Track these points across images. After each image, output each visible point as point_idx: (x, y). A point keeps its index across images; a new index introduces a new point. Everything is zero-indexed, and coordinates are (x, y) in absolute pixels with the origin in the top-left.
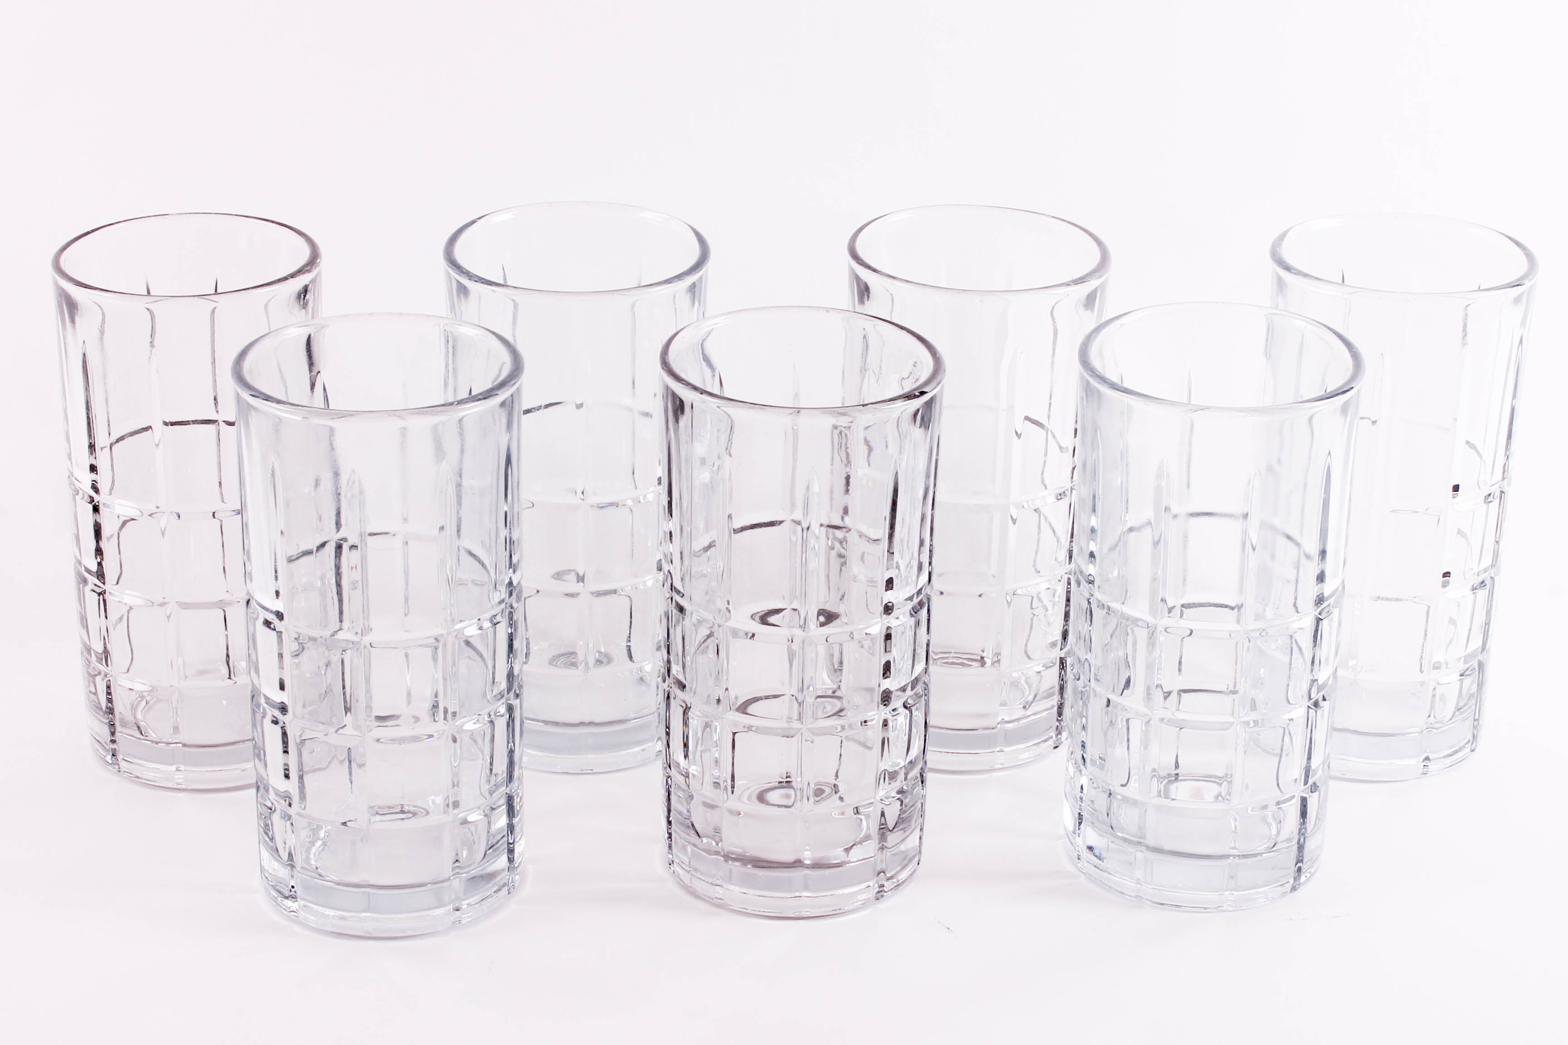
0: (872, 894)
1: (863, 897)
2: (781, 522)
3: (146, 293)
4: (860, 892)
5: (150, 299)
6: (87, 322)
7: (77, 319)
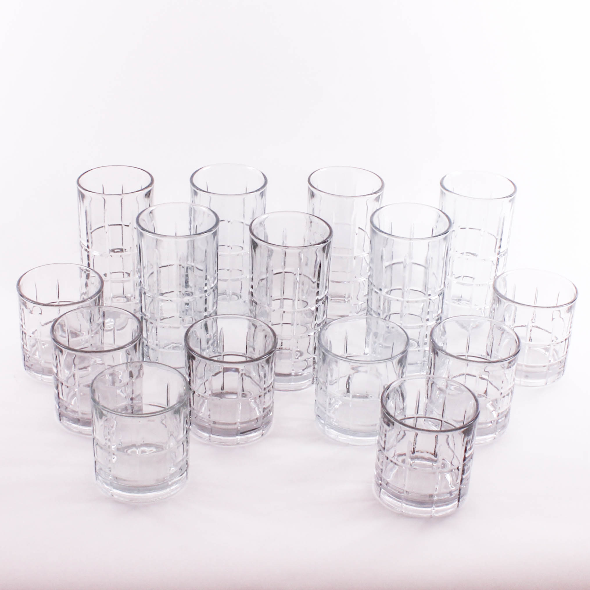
0: (311, 382)
1: (308, 384)
2: (282, 272)
3: (102, 193)
4: (307, 382)
5: (103, 195)
6: (87, 201)
7: (84, 200)
